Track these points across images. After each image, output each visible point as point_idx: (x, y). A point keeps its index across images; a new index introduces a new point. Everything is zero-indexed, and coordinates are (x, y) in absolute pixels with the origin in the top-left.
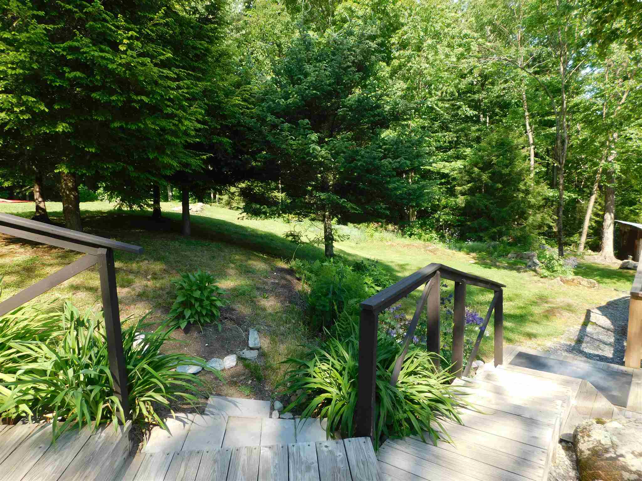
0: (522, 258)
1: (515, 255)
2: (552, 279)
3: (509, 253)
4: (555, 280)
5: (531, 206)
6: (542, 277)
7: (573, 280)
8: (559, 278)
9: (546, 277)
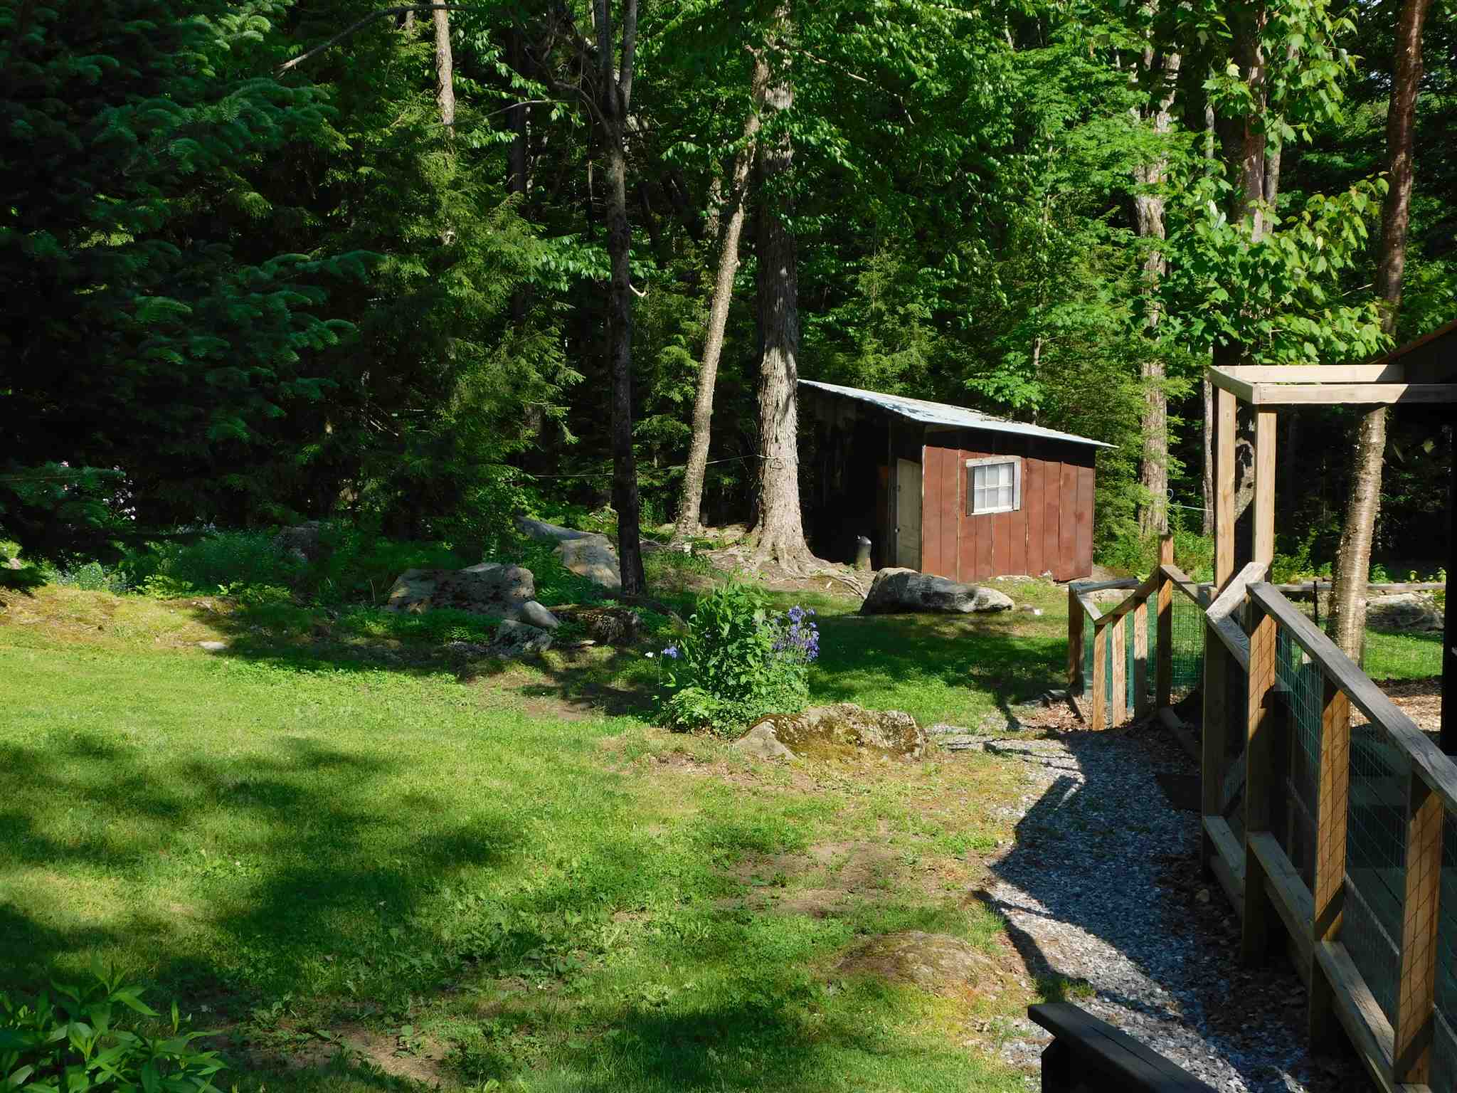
0: (461, 599)
1: (429, 586)
2: (732, 737)
3: (392, 579)
4: (754, 740)
5: (460, 326)
6: (681, 729)
7: (828, 724)
8: (767, 727)
9: (699, 723)
